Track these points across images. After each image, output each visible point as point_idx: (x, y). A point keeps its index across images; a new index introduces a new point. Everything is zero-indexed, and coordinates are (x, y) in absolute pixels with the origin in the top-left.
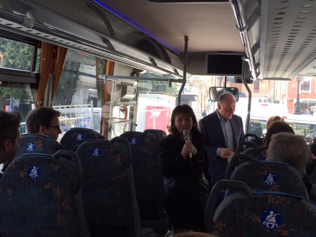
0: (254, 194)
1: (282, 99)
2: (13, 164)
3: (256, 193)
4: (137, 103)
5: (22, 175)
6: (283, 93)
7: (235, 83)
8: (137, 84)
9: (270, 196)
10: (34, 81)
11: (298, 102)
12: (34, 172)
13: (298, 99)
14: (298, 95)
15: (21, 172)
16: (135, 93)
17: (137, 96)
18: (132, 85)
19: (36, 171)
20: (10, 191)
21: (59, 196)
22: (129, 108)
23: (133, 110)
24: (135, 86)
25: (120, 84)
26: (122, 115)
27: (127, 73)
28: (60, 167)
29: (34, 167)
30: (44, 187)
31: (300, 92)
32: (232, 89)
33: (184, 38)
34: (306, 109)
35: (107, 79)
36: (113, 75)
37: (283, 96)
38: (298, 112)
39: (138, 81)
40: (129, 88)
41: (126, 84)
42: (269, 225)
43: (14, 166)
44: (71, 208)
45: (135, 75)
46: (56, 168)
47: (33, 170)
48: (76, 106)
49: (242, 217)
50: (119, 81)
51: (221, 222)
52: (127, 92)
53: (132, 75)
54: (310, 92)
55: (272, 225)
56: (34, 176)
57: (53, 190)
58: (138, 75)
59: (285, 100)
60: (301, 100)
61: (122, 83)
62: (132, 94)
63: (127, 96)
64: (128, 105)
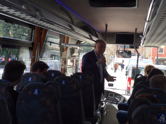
0: (153, 105)
1: (149, 57)
2: (26, 88)
3: (155, 105)
4: (79, 58)
5: (30, 93)
6: (149, 54)
7: (130, 48)
8: (79, 48)
9: (162, 106)
10: (31, 46)
11: (157, 58)
12: (36, 92)
13: (158, 57)
14: (158, 55)
15: (30, 92)
16: (78, 53)
17: (79, 54)
18: (77, 49)
19: (37, 91)
20: (24, 101)
21: (48, 104)
22: (75, 60)
23: (77, 61)
24: (78, 49)
25: (71, 48)
26: (71, 64)
27: (74, 42)
28: (49, 90)
29: (36, 89)
30: (41, 99)
31: (159, 53)
32: (127, 51)
33: (105, 25)
34: (161, 62)
35: (66, 46)
36: (68, 43)
37: (149, 55)
38: (157, 64)
39: (80, 47)
40: (76, 50)
41: (74, 48)
42: (161, 121)
43: (26, 89)
44: (54, 110)
45: (78, 44)
46: (47, 90)
47: (35, 91)
48: (45, 59)
49: (147, 117)
50: (71, 47)
51: (136, 119)
52: (75, 52)
53: (77, 43)
54: (163, 53)
55: (163, 121)
56: (36, 94)
57: (46, 101)
58: (80, 44)
59: (151, 57)
60: (159, 58)
61: (72, 47)
62: (77, 53)
63: (74, 54)
64: (75, 59)
